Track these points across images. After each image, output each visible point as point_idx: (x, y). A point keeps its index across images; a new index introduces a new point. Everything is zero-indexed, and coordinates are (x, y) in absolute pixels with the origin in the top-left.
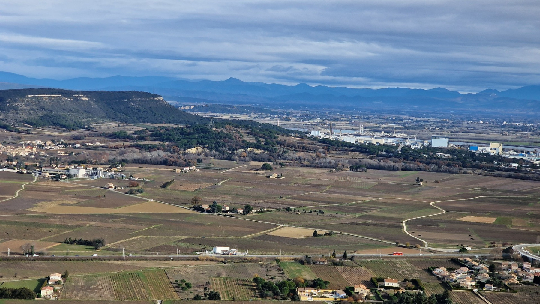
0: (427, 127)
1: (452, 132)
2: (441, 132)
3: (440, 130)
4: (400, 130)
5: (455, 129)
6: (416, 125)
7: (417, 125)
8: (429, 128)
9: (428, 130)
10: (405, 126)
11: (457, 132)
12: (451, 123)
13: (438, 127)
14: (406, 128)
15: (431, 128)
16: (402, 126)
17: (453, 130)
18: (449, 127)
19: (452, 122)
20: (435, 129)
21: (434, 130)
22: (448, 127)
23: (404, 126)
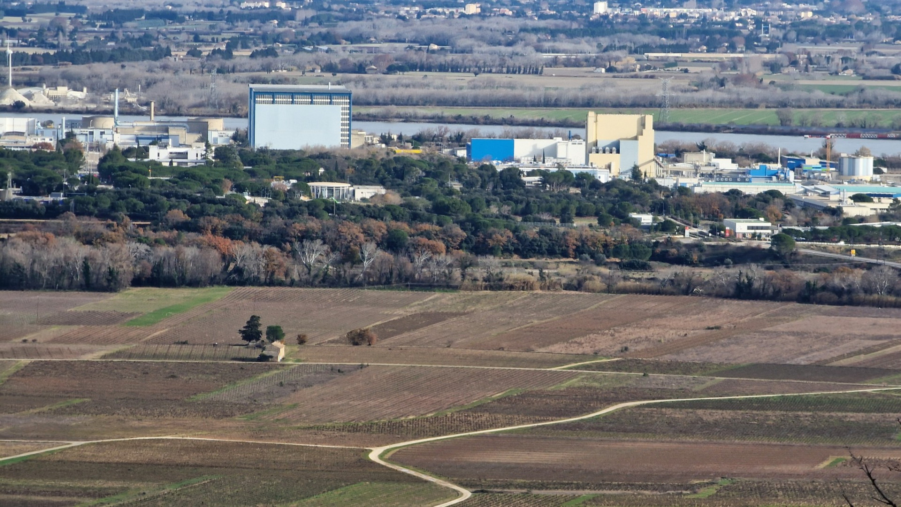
0: (178, 45)
1: (330, 68)
2: (267, 69)
3: (259, 62)
4: (36, 70)
5: (342, 52)
6: (113, 37)
7: (120, 35)
8: (194, 53)
9: (196, 62)
10: (53, 46)
11: (360, 68)
12: (305, 22)
13: (245, 46)
14: (62, 57)
15: (206, 50)
16: (32, 45)
17: (335, 60)
18: (304, 43)
19: (310, 13)
20: (228, 54)
21: (229, 63)
22: (298, 45)
23: (42, 44)
